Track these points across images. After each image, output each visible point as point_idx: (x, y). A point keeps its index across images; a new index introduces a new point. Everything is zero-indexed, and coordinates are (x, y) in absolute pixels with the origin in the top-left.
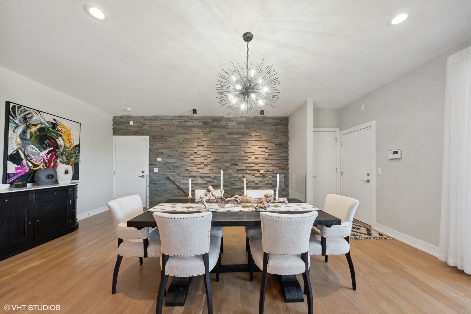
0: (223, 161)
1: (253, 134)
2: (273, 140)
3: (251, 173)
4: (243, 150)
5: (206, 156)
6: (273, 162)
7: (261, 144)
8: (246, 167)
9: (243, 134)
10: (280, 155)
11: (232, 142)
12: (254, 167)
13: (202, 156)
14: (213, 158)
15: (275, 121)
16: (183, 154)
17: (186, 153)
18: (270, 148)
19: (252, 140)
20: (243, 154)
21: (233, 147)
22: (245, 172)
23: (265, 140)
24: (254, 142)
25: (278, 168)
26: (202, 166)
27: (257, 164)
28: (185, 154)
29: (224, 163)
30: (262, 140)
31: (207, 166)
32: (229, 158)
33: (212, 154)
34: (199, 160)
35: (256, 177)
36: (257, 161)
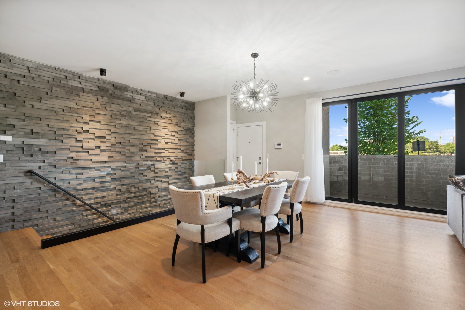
0: (128, 146)
1: (164, 115)
2: (182, 124)
3: (161, 161)
4: (153, 132)
5: (105, 137)
6: (182, 148)
7: (171, 127)
8: (155, 153)
9: (154, 114)
10: (188, 141)
11: (140, 122)
12: (164, 152)
13: (96, 137)
14: (113, 141)
15: (184, 104)
16: (62, 132)
17: (68, 130)
18: (179, 132)
19: (162, 122)
20: (153, 137)
21: (141, 128)
22: (154, 159)
23: (175, 123)
24: (164, 124)
25: (186, 155)
26: (98, 151)
27: (167, 149)
28: (66, 132)
29: (129, 148)
30: (172, 123)
31: (105, 152)
32: (137, 142)
33: (113, 135)
34: (93, 143)
35: (166, 165)
36: (167, 146)
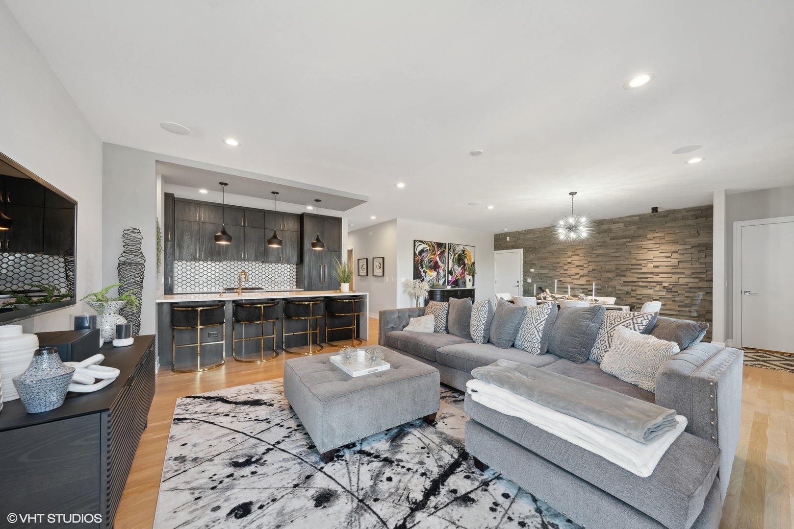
0: (604, 271)
1: (650, 236)
2: (688, 240)
3: (647, 287)
4: (634, 257)
5: (583, 266)
6: (688, 272)
7: (664, 248)
8: (638, 278)
9: (633, 238)
10: (703, 261)
11: (617, 249)
12: (653, 278)
13: (577, 266)
14: (590, 268)
15: (692, 213)
16: (556, 265)
17: (559, 263)
18: (680, 252)
19: (650, 244)
20: (634, 262)
21: (618, 254)
22: (637, 284)
23: (672, 242)
24: (652, 246)
25: (697, 280)
26: (578, 276)
27: (657, 274)
28: (558, 265)
29: (605, 273)
30: (666, 242)
31: (584, 277)
32: (613, 268)
33: (590, 264)
34: (574, 271)
35: (654, 291)
36: (657, 270)
